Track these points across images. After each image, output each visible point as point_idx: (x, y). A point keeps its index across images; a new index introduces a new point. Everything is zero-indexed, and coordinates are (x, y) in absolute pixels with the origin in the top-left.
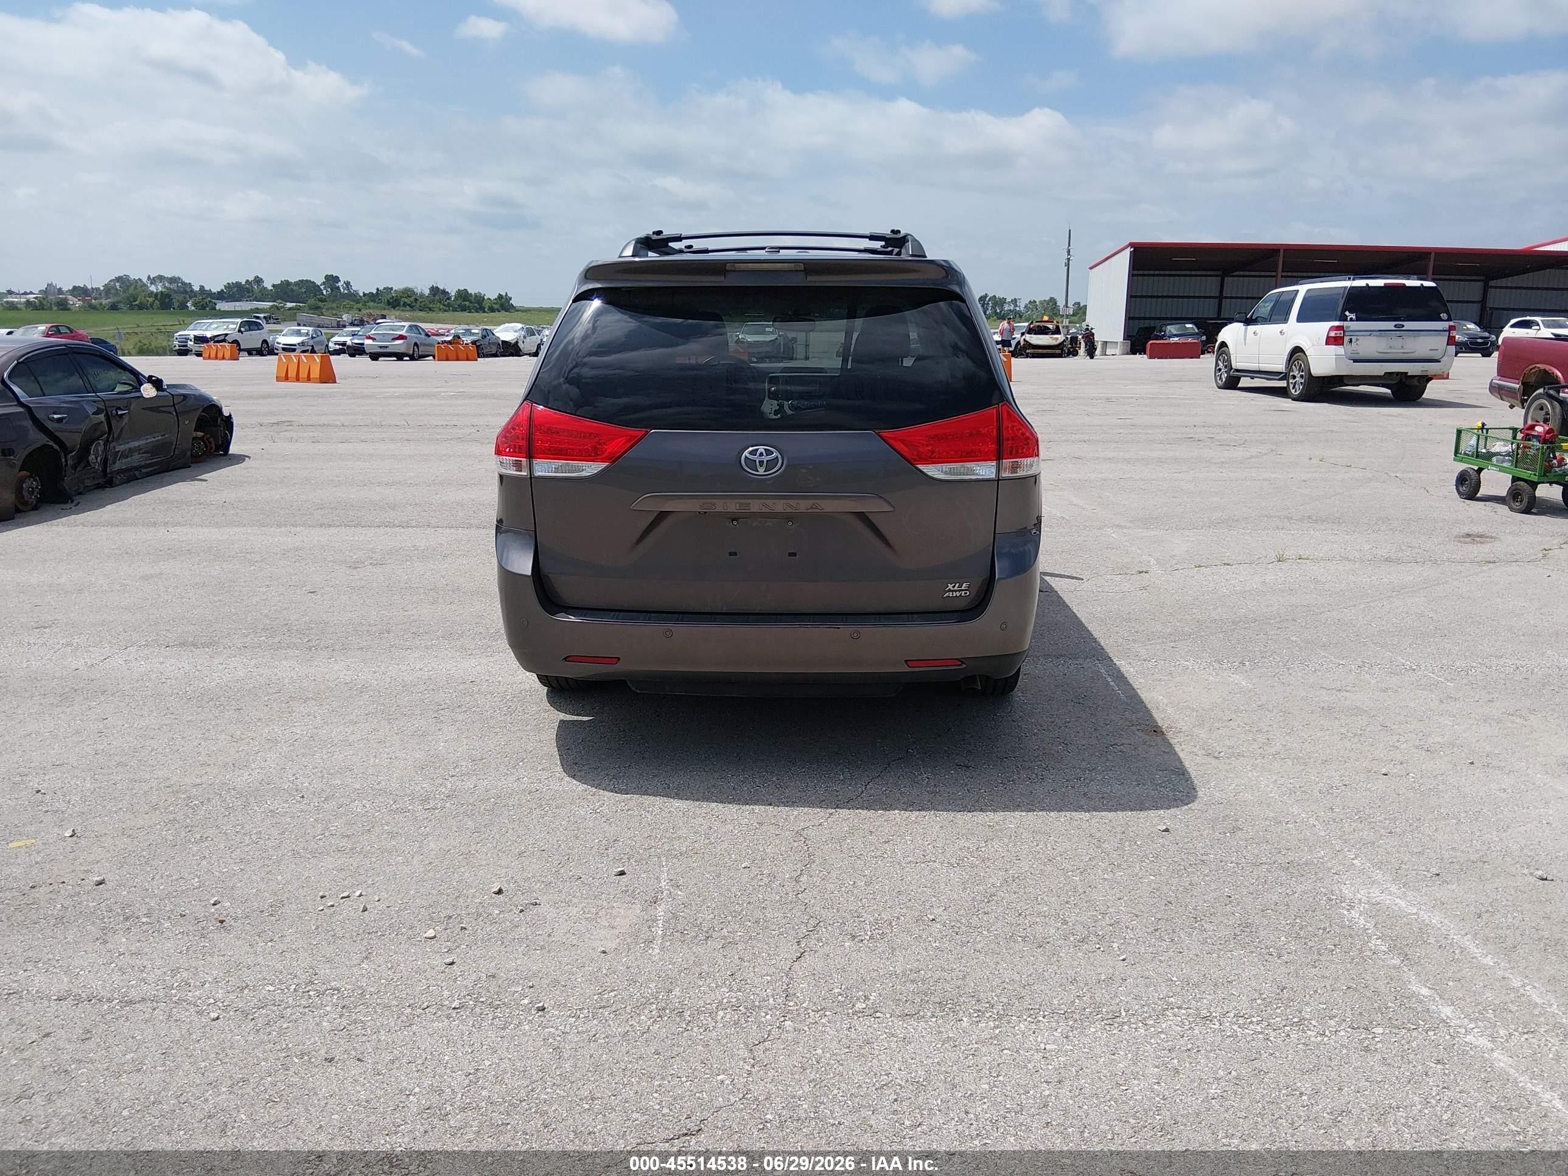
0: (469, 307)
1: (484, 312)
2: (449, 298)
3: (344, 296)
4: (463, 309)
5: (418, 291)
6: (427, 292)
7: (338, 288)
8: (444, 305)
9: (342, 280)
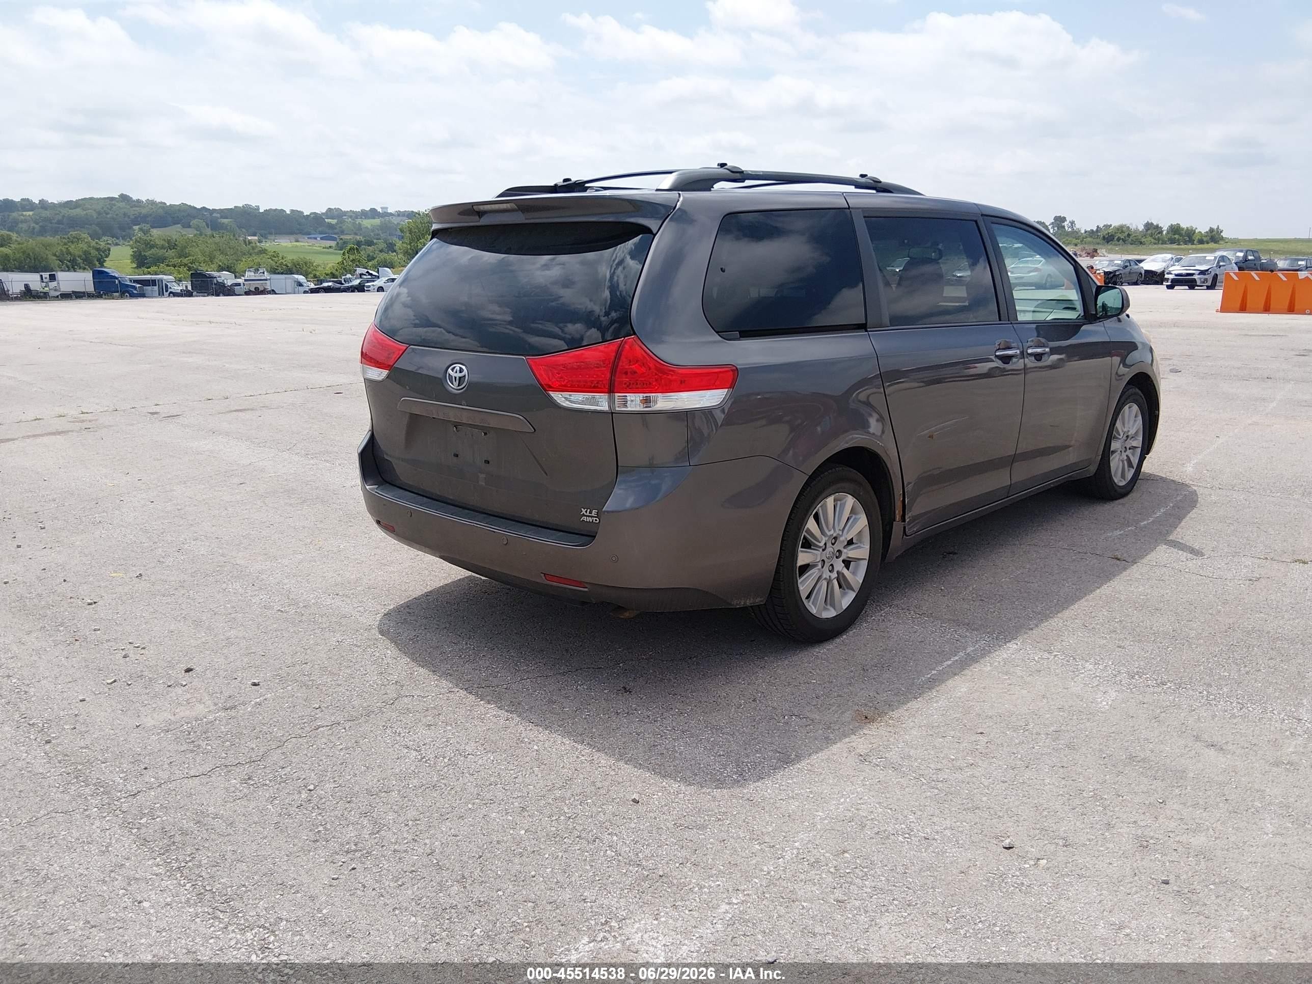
0: (1178, 240)
1: (1193, 244)
2: (1161, 232)
3: (1068, 234)
4: (1172, 241)
5: (1133, 227)
6: (1141, 228)
7: (1064, 227)
8: (1155, 239)
9: (1068, 220)
